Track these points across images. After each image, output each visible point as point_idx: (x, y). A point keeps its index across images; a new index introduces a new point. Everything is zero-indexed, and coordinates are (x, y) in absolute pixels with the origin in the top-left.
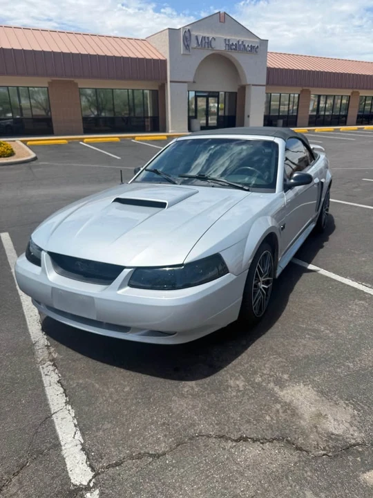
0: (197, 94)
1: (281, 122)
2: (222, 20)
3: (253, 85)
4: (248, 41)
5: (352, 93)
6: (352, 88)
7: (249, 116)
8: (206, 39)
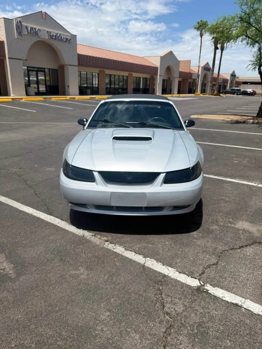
0: (29, 69)
1: (89, 91)
2: (44, 17)
3: (70, 65)
4: (64, 35)
5: (129, 74)
6: (129, 71)
7: (68, 86)
8: (34, 29)
